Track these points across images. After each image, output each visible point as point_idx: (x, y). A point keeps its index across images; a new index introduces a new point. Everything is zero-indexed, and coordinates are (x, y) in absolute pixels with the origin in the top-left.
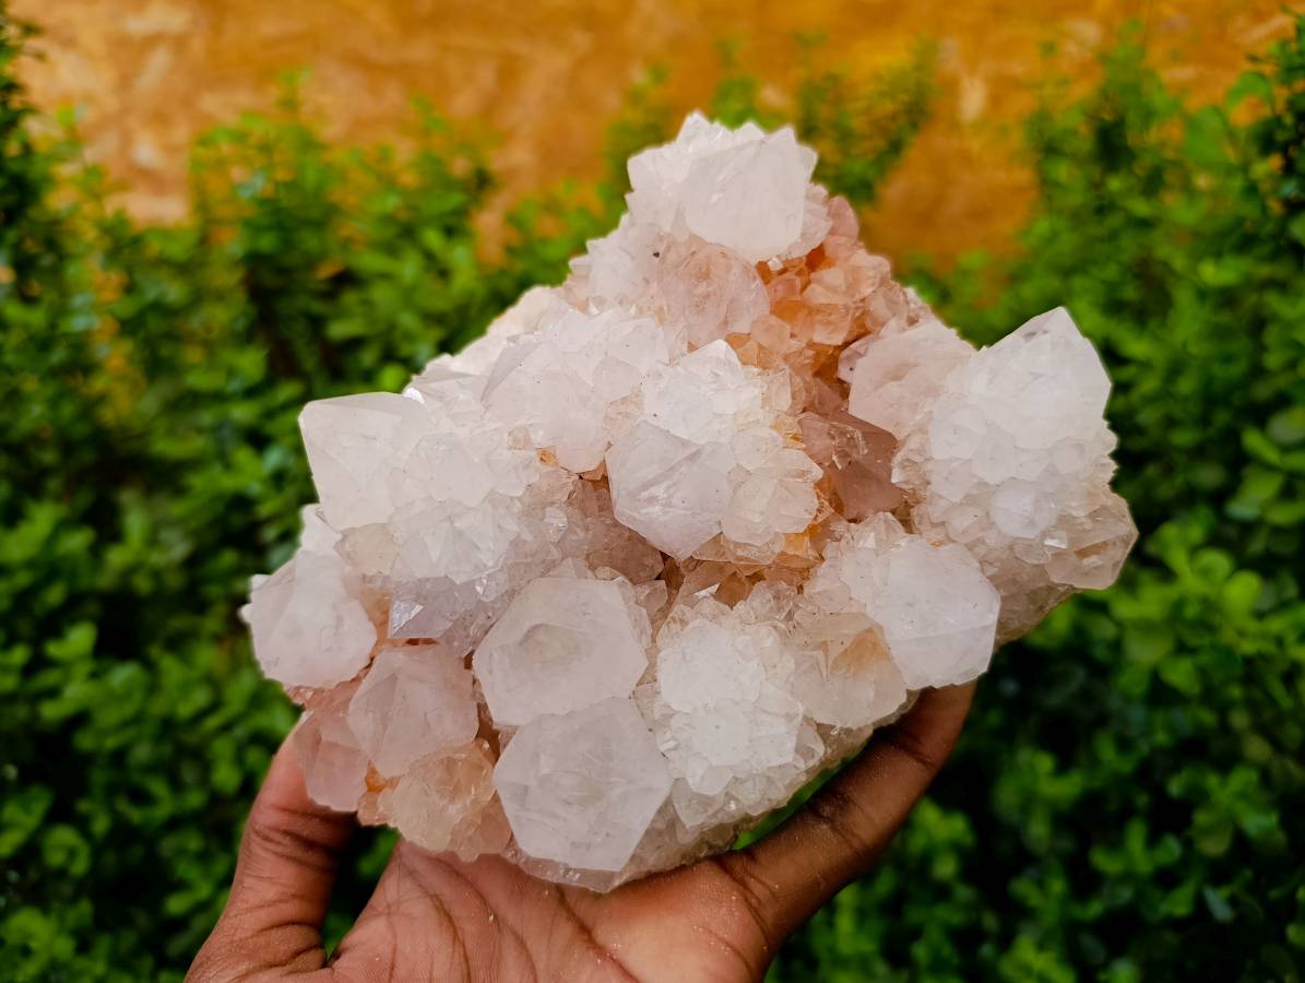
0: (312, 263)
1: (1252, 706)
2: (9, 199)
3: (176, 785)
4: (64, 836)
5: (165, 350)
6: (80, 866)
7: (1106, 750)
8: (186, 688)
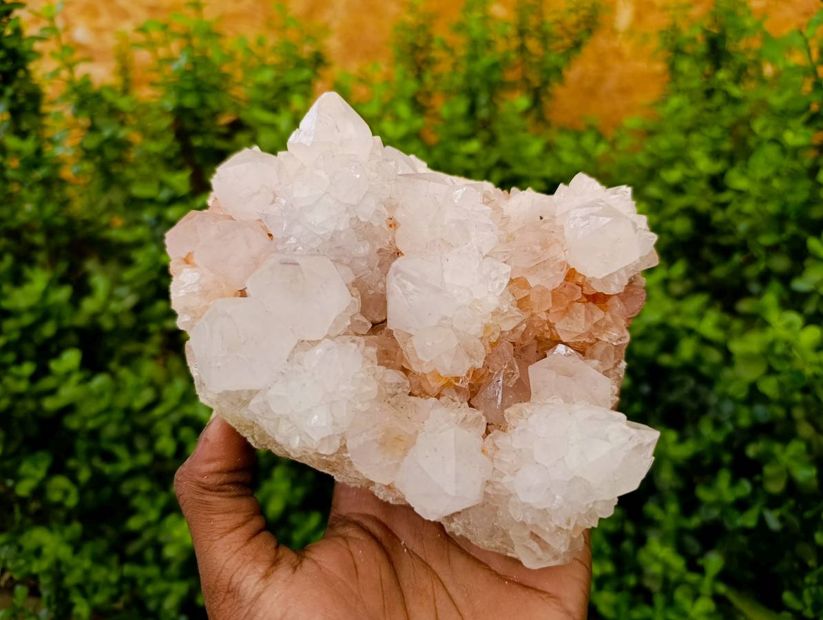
0: (215, 115)
1: (806, 405)
2: (7, 67)
3: (133, 451)
4: (61, 482)
5: (115, 169)
6: (72, 501)
7: (706, 429)
8: (138, 389)
